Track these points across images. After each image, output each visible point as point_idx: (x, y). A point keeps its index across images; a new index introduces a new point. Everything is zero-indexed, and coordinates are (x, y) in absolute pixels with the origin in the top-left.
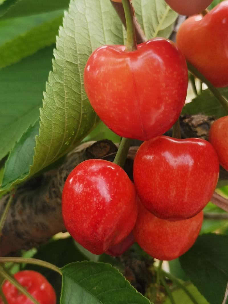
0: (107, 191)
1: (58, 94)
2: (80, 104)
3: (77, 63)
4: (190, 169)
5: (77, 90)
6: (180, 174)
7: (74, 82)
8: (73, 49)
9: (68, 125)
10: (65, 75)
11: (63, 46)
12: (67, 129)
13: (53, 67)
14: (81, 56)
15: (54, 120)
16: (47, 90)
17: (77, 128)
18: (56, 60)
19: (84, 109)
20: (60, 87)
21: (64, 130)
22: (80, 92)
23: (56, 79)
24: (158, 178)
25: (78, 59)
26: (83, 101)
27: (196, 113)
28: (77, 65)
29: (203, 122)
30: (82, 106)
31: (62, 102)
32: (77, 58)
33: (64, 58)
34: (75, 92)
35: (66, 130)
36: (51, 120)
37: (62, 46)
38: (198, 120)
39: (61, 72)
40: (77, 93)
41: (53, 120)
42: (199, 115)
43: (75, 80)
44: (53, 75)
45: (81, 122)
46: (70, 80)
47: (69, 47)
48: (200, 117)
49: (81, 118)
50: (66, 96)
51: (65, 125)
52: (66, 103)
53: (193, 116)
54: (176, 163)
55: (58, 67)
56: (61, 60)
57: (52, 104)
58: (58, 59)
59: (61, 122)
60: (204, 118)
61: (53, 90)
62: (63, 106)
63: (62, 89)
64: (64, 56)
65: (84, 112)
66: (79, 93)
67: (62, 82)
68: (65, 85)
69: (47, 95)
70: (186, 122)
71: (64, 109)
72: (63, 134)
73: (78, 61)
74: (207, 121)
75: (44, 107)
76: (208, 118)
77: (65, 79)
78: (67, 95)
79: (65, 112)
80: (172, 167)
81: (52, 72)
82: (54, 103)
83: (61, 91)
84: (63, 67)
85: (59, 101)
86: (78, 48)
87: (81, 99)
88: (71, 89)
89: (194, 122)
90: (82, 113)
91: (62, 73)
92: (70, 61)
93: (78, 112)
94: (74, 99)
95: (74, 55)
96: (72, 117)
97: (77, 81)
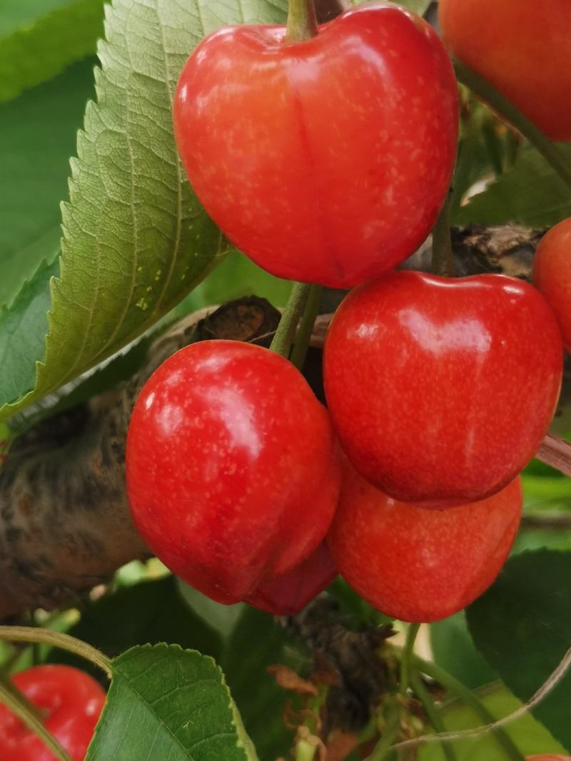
0: (249, 422)
1: (112, 164)
2: (176, 193)
3: (165, 78)
4: (481, 360)
5: (165, 152)
6: (451, 372)
7: (156, 132)
8: (153, 42)
9: (142, 250)
10: (131, 112)
11: (125, 31)
12: (140, 263)
13: (97, 88)
14: (176, 62)
15: (102, 235)
16: (79, 152)
17: (170, 260)
18: (105, 70)
19: (186, 207)
20: (115, 145)
21: (132, 263)
22: (174, 159)
23: (106, 124)
24: (392, 386)
25: (168, 69)
26: (182, 184)
27: (501, 223)
28: (163, 85)
29: (520, 242)
30: (181, 199)
31: (124, 185)
32: (165, 65)
33: (127, 65)
34: (159, 158)
35: (135, 265)
36: (94, 235)
37: (122, 33)
38: (505, 238)
39: (119, 103)
40: (166, 163)
41: (99, 236)
42: (507, 227)
43: (159, 127)
44: (97, 113)
45: (180, 244)
46: (144, 125)
47: (141, 35)
48: (511, 232)
49: (179, 232)
50: (135, 170)
51: (134, 252)
52: (133, 188)
53: (490, 230)
54: (440, 343)
55: (110, 90)
56: (120, 71)
57: (94, 191)
58: (110, 67)
59: (121, 240)
60: (521, 233)
61: (99, 153)
62: (127, 198)
63: (121, 150)
64: (126, 59)
65: (186, 216)
66: (171, 163)
67: (123, 131)
68: (131, 138)
69: (80, 167)
70: (472, 243)
71: (129, 207)
72: (127, 274)
73: (168, 72)
74: (532, 240)
75: (72, 199)
76: (534, 232)
77: (130, 123)
78: (137, 166)
79: (131, 215)
80: (431, 353)
81: (94, 103)
82: (99, 189)
83: (119, 155)
84: (124, 90)
85: (114, 182)
86: (167, 38)
87: (176, 178)
88: (149, 151)
89: (493, 244)
90: (180, 218)
91: (121, 105)
92: (144, 73)
93: (170, 216)
94: (156, 178)
95: (156, 56)
96: (154, 228)
97: (166, 129)
